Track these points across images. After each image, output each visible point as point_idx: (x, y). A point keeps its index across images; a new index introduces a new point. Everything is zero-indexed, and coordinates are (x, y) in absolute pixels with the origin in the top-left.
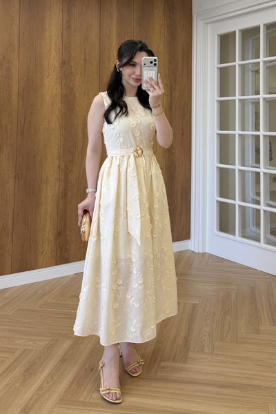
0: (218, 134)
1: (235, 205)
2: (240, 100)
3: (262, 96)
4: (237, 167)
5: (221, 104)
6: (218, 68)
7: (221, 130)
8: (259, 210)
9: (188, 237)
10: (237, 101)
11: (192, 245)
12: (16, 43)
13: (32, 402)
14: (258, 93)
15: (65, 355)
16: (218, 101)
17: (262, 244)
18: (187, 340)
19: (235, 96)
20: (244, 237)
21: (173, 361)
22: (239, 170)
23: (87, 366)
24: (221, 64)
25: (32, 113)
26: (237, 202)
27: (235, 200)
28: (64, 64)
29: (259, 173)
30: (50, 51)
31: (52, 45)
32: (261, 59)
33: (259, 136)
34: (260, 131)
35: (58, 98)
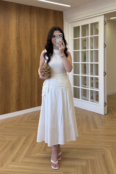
1: (80, 88)
2: (81, 51)
4: (81, 75)
6: (73, 40)
7: (74, 62)
8: (88, 90)
10: (80, 52)
13: (15, 158)
14: (88, 49)
15: (24, 142)
16: (73, 51)
17: (89, 102)
19: (79, 49)
20: (82, 99)
23: (33, 145)
24: (74, 38)
26: (81, 87)
27: (80, 86)
28: (18, 38)
29: (88, 77)
30: (12, 34)
31: (13, 31)
32: (89, 36)
33: (88, 64)
34: (88, 62)
35: (16, 51)
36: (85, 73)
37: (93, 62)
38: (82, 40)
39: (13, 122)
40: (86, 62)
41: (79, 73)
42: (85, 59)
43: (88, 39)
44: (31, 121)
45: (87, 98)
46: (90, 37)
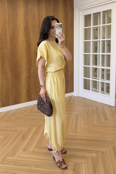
0: (84, 54)
3: (101, 39)
5: (85, 42)
6: (84, 29)
8: (99, 82)
10: (91, 42)
11: (75, 94)
17: (100, 93)
18: (76, 126)
19: (90, 40)
21: (72, 133)
22: (92, 67)
24: (85, 27)
25: (15, 48)
26: (91, 79)
28: (26, 28)
31: (21, 21)
34: (100, 53)
35: (24, 42)
37: (104, 53)
38: (93, 29)
40: (97, 53)
43: (100, 28)
46: (102, 26)
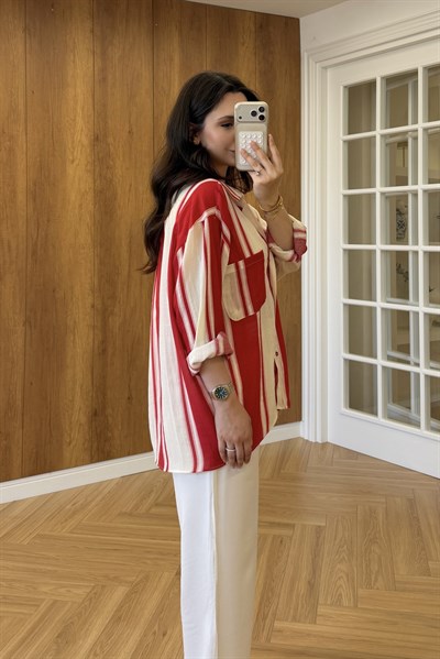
0: (345, 250)
2: (382, 194)
3: (421, 186)
4: (380, 304)
5: (350, 199)
6: (345, 141)
7: (350, 243)
8: (418, 375)
9: (298, 417)
10: (379, 196)
12: (21, 107)
14: (416, 183)
16: (345, 196)
17: (423, 431)
19: (374, 186)
22: (383, 309)
24: (349, 134)
25: (48, 221)
26: (380, 362)
27: (376, 357)
28: (98, 139)
29: (417, 314)
30: (74, 120)
31: (79, 111)
32: (421, 125)
33: (416, 253)
34: (417, 244)
35: (90, 197)
36: (398, 297)
38: (387, 145)
39: (74, 513)
40: (407, 244)
41: (372, 297)
42: (399, 230)
43: (416, 139)
44: (154, 510)
45: (413, 414)
46: (425, 130)
